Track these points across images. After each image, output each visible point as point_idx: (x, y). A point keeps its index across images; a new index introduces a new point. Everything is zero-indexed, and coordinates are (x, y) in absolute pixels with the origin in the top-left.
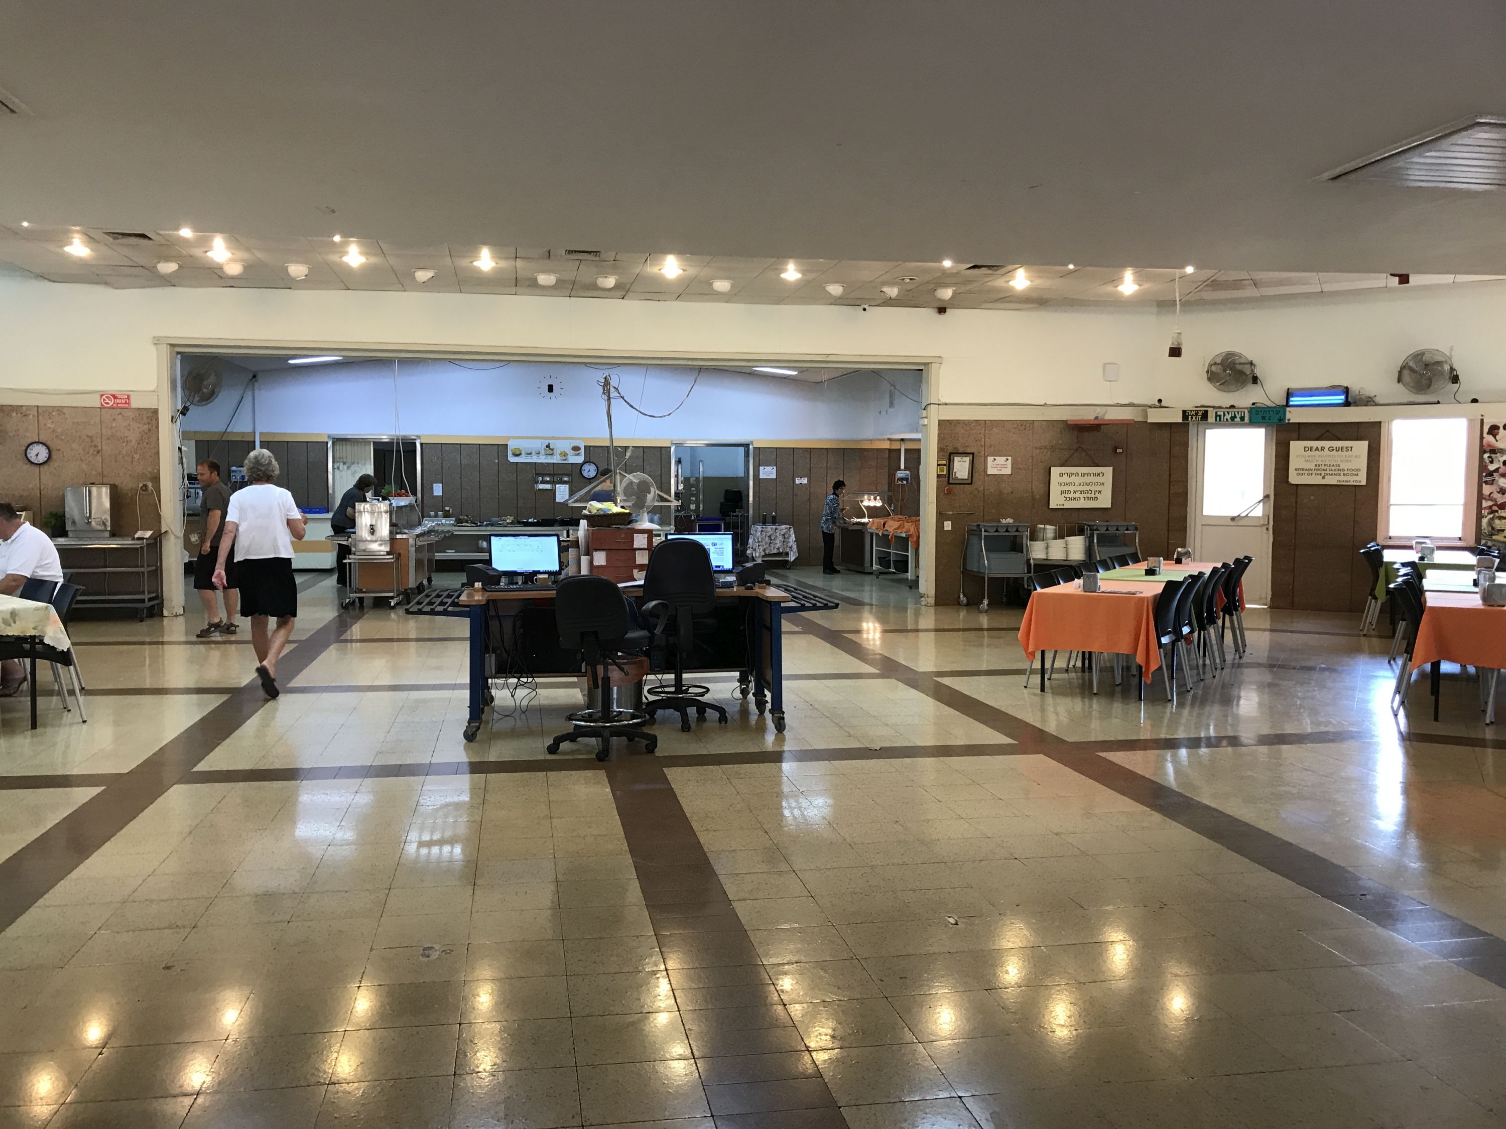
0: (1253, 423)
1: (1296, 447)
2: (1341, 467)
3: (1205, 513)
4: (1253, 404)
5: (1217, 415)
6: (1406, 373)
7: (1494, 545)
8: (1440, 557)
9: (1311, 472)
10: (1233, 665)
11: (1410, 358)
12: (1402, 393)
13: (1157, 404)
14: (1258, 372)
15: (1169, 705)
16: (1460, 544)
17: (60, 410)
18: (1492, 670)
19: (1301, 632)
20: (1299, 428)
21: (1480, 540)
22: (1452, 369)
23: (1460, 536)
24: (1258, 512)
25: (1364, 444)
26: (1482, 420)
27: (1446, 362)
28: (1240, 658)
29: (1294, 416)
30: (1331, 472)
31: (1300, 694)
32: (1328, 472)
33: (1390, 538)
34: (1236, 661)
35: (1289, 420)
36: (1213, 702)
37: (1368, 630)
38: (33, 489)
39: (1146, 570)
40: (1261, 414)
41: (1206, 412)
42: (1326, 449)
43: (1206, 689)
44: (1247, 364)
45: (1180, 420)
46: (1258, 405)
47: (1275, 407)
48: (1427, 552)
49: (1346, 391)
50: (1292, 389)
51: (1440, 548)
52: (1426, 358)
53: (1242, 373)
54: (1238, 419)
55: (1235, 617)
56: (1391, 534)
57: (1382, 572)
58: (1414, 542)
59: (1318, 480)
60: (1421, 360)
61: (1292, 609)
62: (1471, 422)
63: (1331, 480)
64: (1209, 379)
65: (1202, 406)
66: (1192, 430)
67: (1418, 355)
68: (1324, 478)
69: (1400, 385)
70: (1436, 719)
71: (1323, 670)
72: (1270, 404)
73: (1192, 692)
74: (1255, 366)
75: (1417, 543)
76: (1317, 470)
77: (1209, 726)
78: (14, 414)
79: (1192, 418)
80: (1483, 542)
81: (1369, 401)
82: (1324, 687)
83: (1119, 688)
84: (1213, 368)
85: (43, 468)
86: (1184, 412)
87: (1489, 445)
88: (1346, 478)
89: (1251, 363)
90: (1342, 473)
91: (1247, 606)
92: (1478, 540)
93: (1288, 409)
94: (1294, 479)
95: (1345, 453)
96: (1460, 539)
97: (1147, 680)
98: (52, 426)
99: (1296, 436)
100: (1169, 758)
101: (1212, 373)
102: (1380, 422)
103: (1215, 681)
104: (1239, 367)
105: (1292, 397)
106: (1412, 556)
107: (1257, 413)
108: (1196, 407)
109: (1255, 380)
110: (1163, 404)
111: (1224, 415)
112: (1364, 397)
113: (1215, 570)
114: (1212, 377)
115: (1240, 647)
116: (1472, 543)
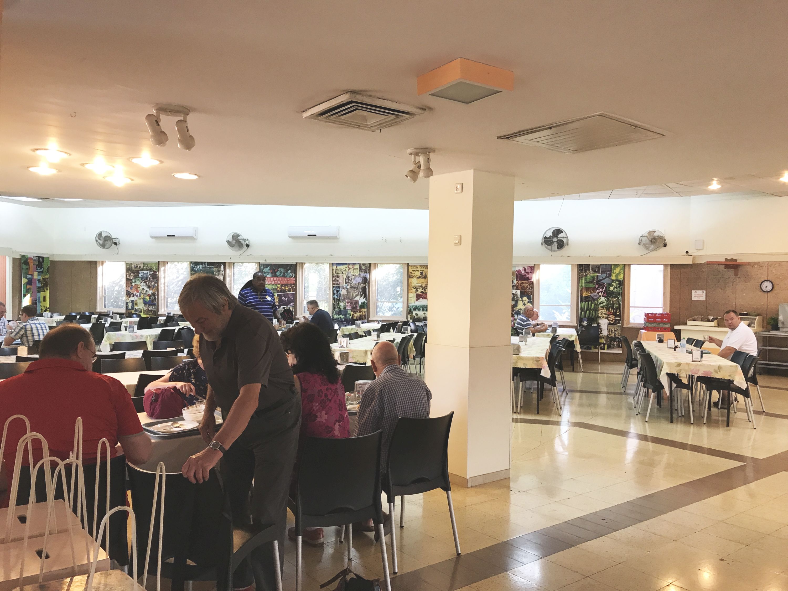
17: (780, 263)
38: (763, 305)
78: (756, 266)
85: (769, 294)
98: (775, 272)
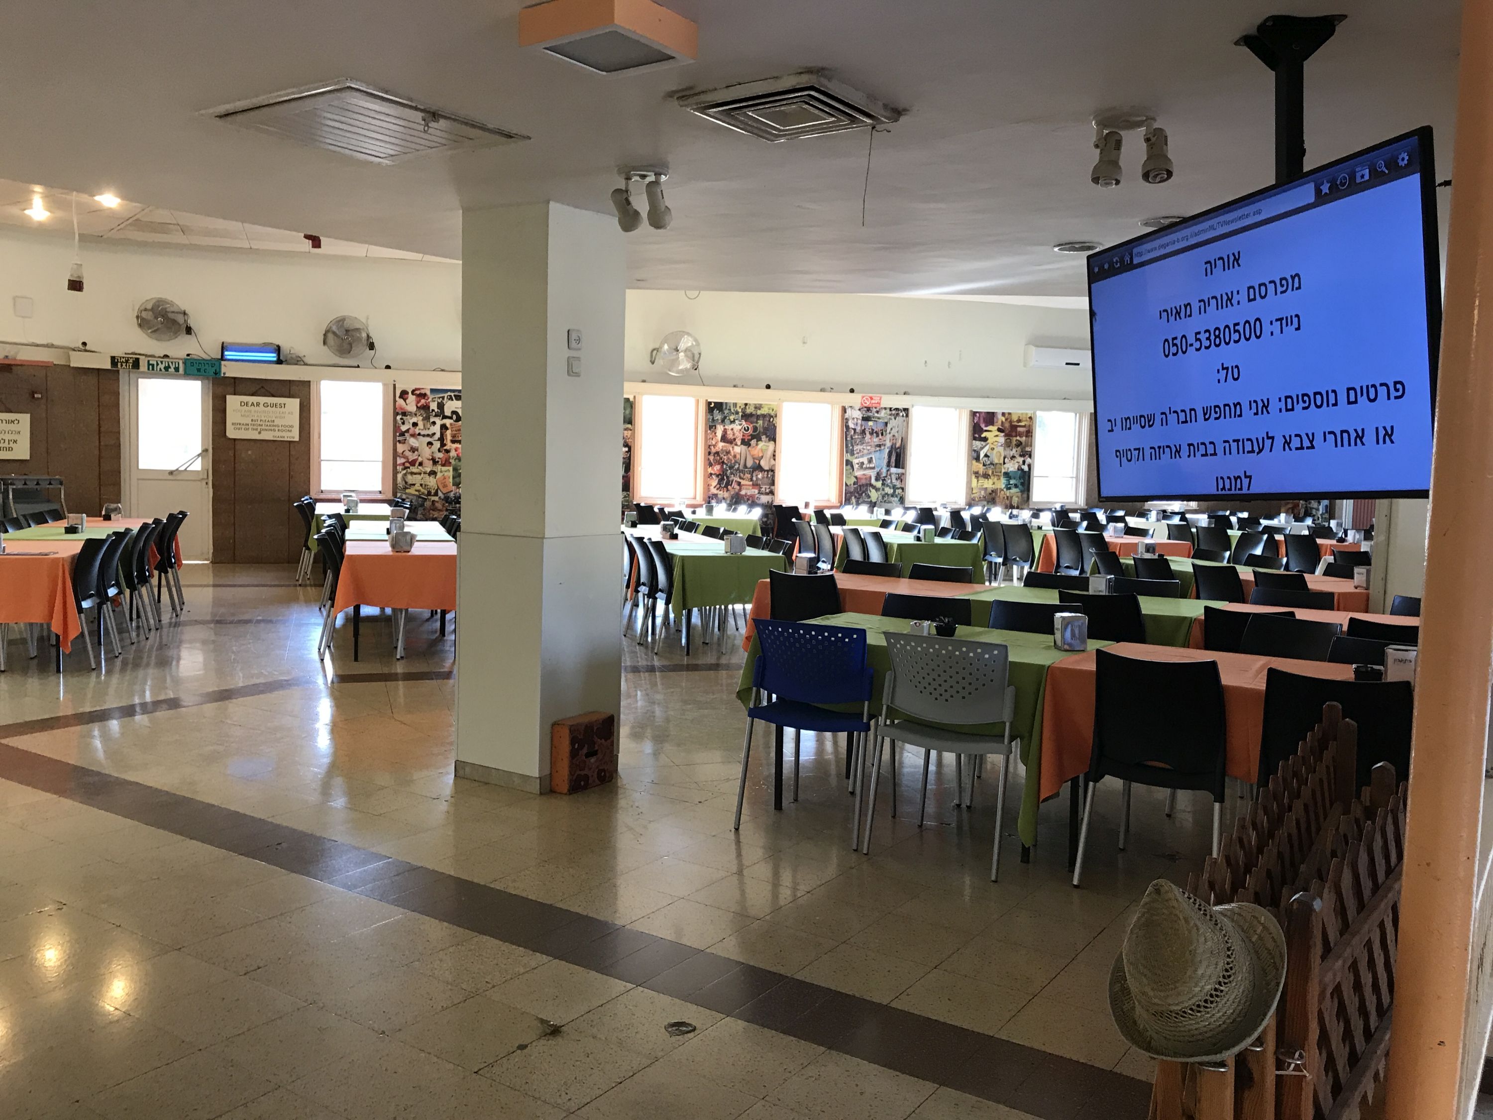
0: (188, 375)
1: (233, 402)
2: (275, 423)
3: (141, 467)
4: (188, 355)
5: (149, 364)
6: (330, 336)
7: (408, 498)
8: (363, 509)
9: (247, 427)
10: (170, 624)
11: (333, 322)
12: (326, 354)
13: (81, 346)
14: (191, 323)
15: (94, 674)
16: (380, 497)
18: (401, 610)
19: (240, 586)
20: (235, 383)
21: (396, 493)
22: (368, 337)
23: (380, 489)
24: (197, 466)
25: (297, 402)
26: (394, 385)
27: (363, 329)
28: (177, 616)
29: (229, 370)
30: (266, 428)
31: (234, 648)
32: (263, 427)
33: (322, 492)
34: (173, 620)
35: (224, 374)
36: (148, 665)
37: (302, 580)
39: (66, 528)
40: (196, 366)
41: (137, 360)
42: (261, 405)
43: (139, 651)
44: (180, 313)
45: (108, 366)
46: (193, 356)
47: (210, 360)
48: (352, 505)
49: (278, 350)
50: (227, 343)
51: (363, 501)
52: (347, 324)
53: (174, 322)
54: (172, 370)
55: (170, 575)
56: (323, 488)
57: (314, 524)
58: (342, 496)
59: (254, 435)
60: (342, 326)
61: (234, 563)
62: (385, 385)
63: (267, 436)
64: (140, 325)
65: (132, 354)
66: (123, 376)
67: (339, 321)
68: (260, 433)
69: (326, 347)
70: (356, 659)
71: (259, 622)
72: (205, 356)
73: (121, 657)
74: (187, 315)
75: (344, 496)
76: (254, 425)
77: (144, 692)
79: (122, 365)
80: (399, 495)
81: (298, 361)
82: (259, 639)
83: (35, 661)
84: (144, 315)
86: (113, 358)
87: (401, 409)
88: (280, 434)
89: (185, 313)
90: (277, 429)
91: (184, 562)
92: (395, 494)
93: (223, 363)
94: (231, 433)
95: (278, 409)
96: (380, 492)
97: (66, 649)
99: (232, 390)
100: (96, 733)
101: (143, 319)
102: (310, 382)
103: (149, 642)
104: (171, 315)
105: (227, 351)
106: (339, 508)
107: (192, 364)
108: (126, 354)
109: (189, 330)
110: (88, 348)
111: (158, 364)
112: (294, 356)
113: (145, 526)
114: (142, 323)
115: (177, 606)
116: (390, 496)
